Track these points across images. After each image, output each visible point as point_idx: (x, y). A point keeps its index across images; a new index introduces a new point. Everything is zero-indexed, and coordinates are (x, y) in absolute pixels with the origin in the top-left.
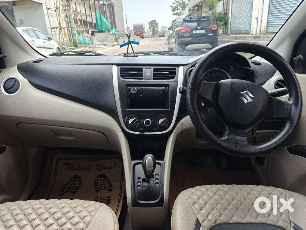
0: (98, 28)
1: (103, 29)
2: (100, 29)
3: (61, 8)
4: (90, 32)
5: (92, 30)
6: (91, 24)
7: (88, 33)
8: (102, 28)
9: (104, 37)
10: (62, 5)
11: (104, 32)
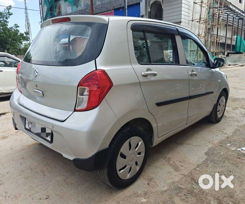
0: (236, 50)
1: (241, 51)
2: (238, 50)
3: (203, 34)
4: (226, 54)
5: (229, 52)
6: (229, 46)
7: (224, 54)
8: (240, 49)
9: (238, 58)
10: (205, 32)
11: (242, 53)
